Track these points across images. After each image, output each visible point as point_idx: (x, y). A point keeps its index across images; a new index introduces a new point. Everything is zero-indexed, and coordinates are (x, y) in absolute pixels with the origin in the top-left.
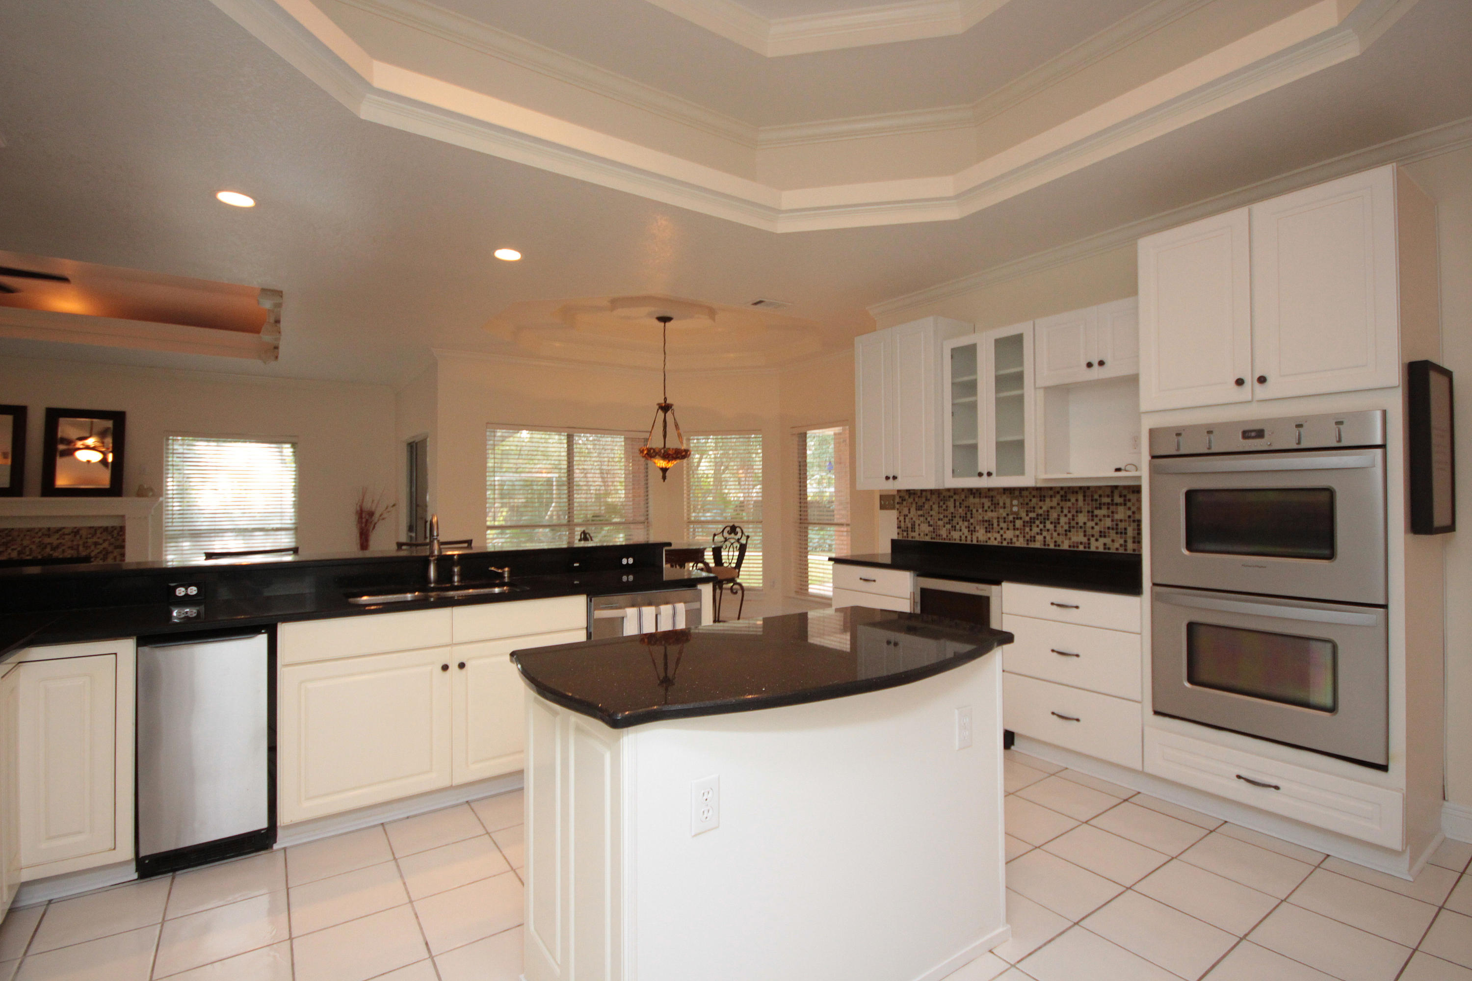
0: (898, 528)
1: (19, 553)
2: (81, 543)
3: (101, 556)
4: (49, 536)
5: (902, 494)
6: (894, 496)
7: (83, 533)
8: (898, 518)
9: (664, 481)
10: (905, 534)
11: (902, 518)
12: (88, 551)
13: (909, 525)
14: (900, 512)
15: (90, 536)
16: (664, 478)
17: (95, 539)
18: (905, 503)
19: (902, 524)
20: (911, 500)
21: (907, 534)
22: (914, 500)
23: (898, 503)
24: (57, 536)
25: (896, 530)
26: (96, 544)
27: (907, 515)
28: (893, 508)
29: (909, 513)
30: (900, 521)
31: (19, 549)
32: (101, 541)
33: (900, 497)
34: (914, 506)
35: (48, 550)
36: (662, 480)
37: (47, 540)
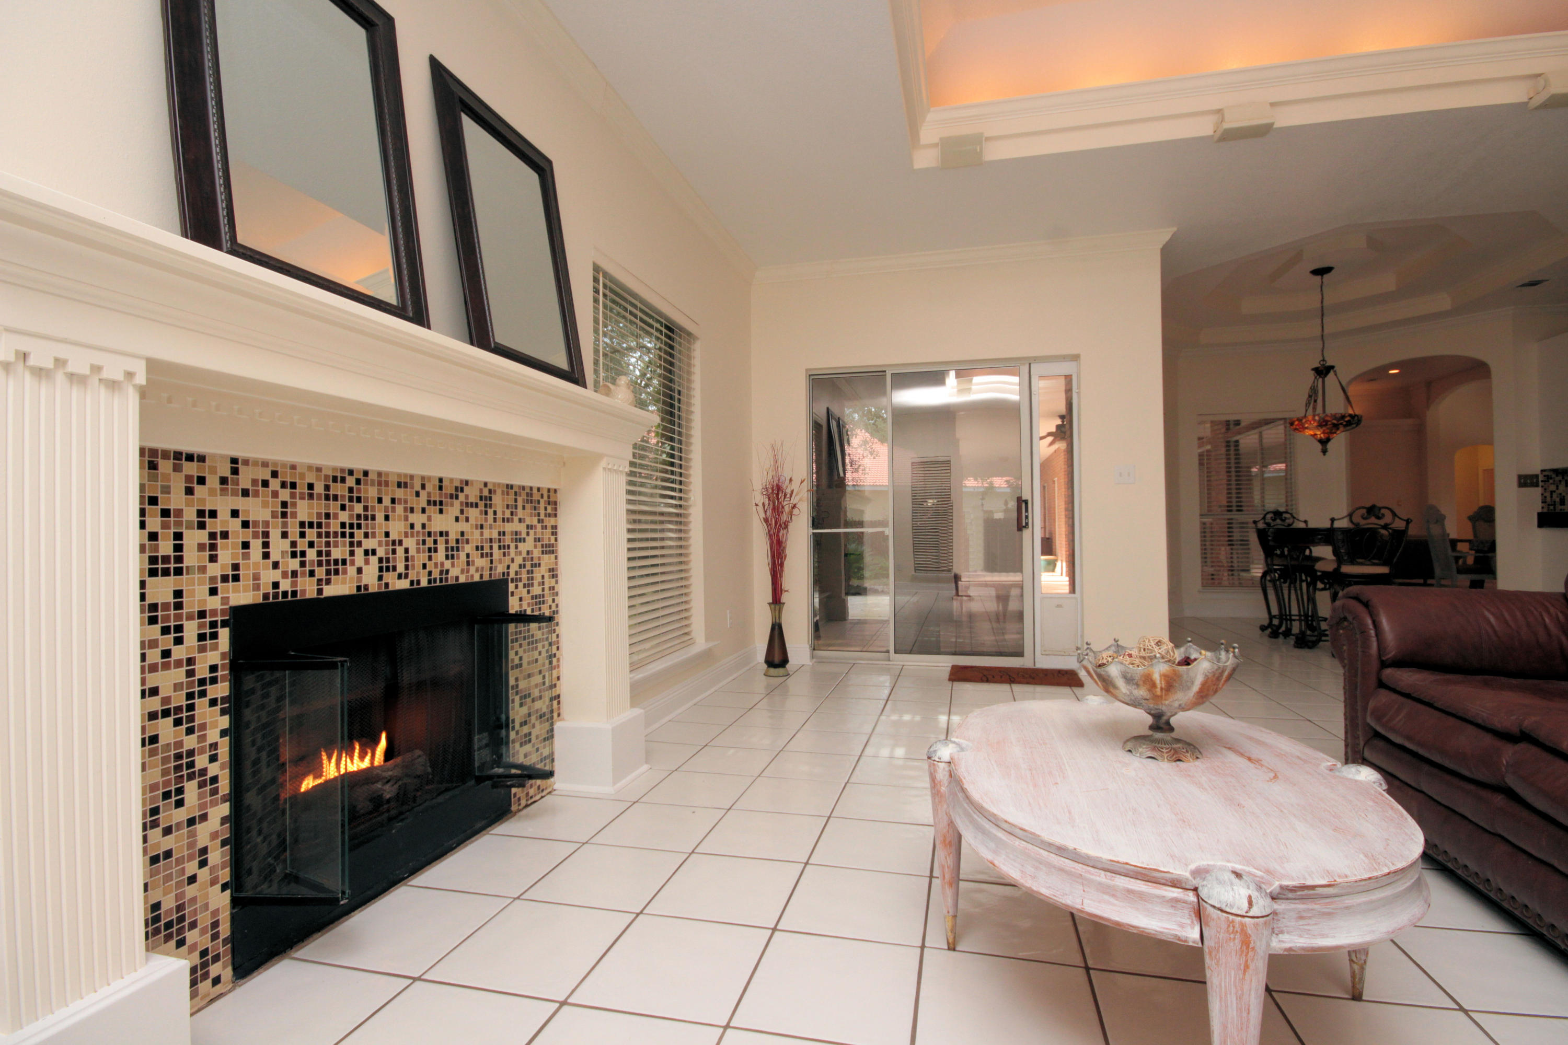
0: (1542, 502)
1: (385, 566)
2: (495, 535)
3: (524, 576)
4: (439, 505)
5: (1546, 473)
6: (1537, 476)
7: (498, 500)
8: (1542, 494)
9: (1324, 455)
10: (1552, 507)
11: (1548, 495)
12: (507, 560)
13: (1558, 500)
14: (1545, 489)
15: (508, 514)
16: (1324, 452)
17: (514, 526)
18: (1551, 481)
19: (1548, 499)
20: (1560, 478)
21: (1554, 508)
22: (1563, 478)
23: (1542, 481)
24: (454, 510)
25: (1540, 505)
26: (518, 539)
27: (1555, 492)
28: (1537, 486)
29: (1557, 489)
30: (1545, 497)
31: (381, 553)
32: (522, 528)
33: (1545, 476)
34: (1563, 483)
35: (440, 555)
36: (1322, 454)
37: (439, 523)
